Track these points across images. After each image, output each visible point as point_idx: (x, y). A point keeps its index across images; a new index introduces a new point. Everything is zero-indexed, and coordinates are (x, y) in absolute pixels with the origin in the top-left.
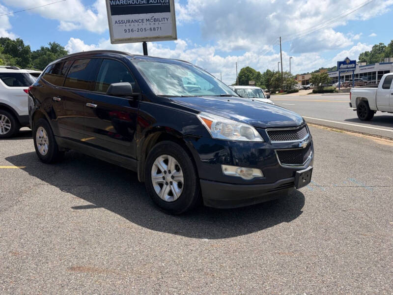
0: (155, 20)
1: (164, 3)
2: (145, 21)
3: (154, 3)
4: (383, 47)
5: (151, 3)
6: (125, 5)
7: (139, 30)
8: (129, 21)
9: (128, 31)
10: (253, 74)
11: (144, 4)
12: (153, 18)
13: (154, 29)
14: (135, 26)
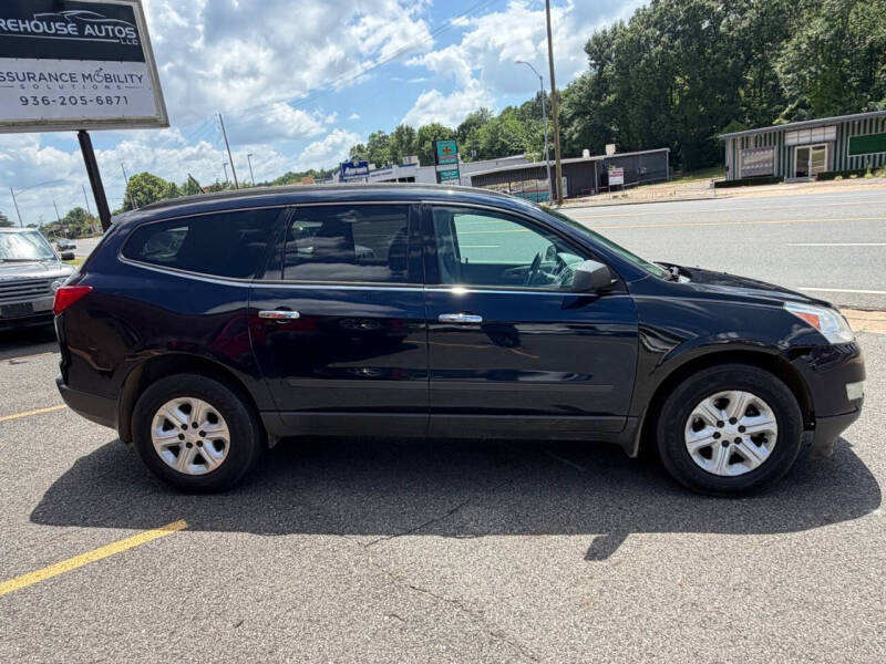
0: (107, 78)
1: (125, 39)
2: (80, 78)
3: (97, 37)
4: (384, 137)
5: (90, 35)
6: (13, 32)
7: (67, 101)
8: (30, 76)
9: (31, 101)
10: (161, 189)
11: (69, 35)
12: (102, 74)
13: (109, 100)
14: (54, 90)
